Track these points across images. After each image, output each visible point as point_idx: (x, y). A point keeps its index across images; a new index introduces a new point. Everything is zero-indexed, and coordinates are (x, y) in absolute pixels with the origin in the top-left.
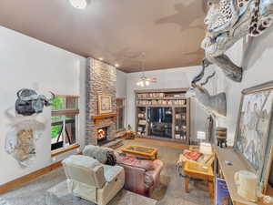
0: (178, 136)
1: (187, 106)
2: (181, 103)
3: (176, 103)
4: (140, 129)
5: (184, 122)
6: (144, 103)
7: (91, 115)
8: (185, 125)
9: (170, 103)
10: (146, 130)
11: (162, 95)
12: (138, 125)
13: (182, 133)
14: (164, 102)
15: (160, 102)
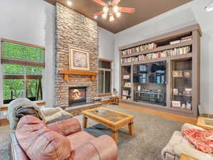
0: (177, 104)
1: (194, 55)
2: (183, 52)
3: (173, 53)
4: (125, 93)
5: (187, 82)
6: (129, 61)
7: (58, 69)
8: (190, 86)
9: (163, 55)
10: (132, 95)
11: (152, 46)
12: (123, 88)
13: (183, 99)
14: (155, 56)
15: (149, 56)
